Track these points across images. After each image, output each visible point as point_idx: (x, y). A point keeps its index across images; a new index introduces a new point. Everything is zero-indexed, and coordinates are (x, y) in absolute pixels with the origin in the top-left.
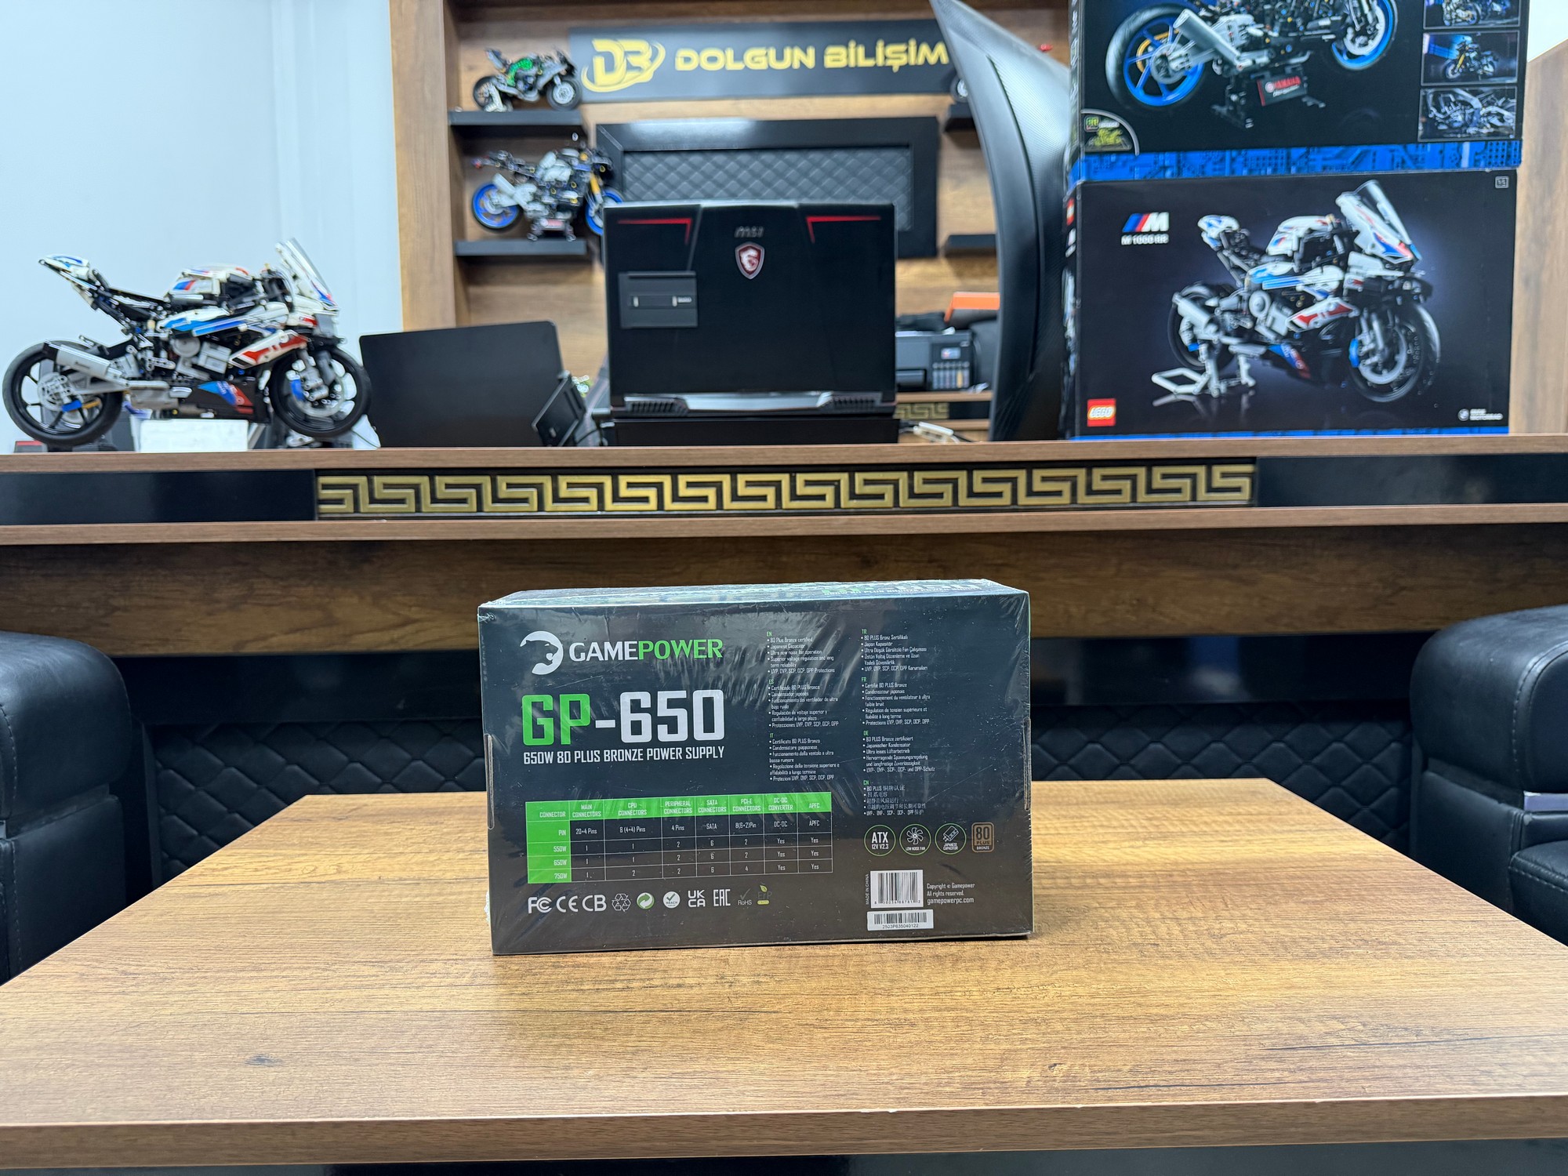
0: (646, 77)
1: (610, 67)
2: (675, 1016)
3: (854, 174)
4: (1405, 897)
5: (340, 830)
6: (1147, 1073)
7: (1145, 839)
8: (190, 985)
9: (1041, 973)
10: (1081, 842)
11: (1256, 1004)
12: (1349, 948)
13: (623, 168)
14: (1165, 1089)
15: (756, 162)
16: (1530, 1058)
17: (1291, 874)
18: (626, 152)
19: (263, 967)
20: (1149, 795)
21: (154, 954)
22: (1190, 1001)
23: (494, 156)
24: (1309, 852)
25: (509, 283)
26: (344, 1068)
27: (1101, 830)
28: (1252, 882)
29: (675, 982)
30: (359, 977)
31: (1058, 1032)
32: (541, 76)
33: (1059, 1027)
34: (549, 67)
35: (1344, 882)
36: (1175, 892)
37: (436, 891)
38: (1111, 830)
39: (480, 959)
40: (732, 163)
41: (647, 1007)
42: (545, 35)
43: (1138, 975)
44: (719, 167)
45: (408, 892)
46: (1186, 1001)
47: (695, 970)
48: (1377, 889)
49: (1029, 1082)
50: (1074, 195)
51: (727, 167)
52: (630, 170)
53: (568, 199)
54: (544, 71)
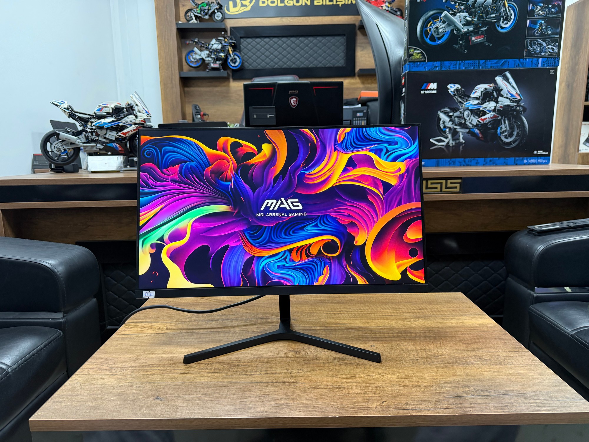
0: (248, 9)
1: (235, 5)
2: (275, 384)
3: (325, 45)
4: (496, 342)
5: (164, 312)
6: (410, 405)
7: (419, 318)
8: (132, 372)
9: (382, 370)
10: (398, 319)
11: (444, 381)
12: (475, 361)
13: (240, 44)
14: (414, 410)
15: (289, 41)
16: (520, 401)
17: (463, 332)
18: (241, 38)
19: (151, 365)
20: (422, 299)
21: (118, 361)
22: (425, 380)
23: (194, 40)
24: (470, 324)
25: (199, 86)
26: (182, 401)
27: (405, 314)
28: (450, 336)
29: (274, 372)
30: (181, 369)
31: (386, 391)
32: (210, 9)
33: (386, 389)
34: (212, 6)
35: (478, 336)
36: (426, 339)
37: (198, 337)
38: (408, 314)
39: (216, 363)
40: (280, 41)
41: (267, 381)
43: (411, 371)
44: (276, 43)
45: (189, 337)
46: (424, 380)
47: (280, 367)
48: (489, 339)
49: (376, 407)
50: (404, 75)
51: (278, 43)
52: (243, 44)
53: (221, 56)
54: (210, 7)
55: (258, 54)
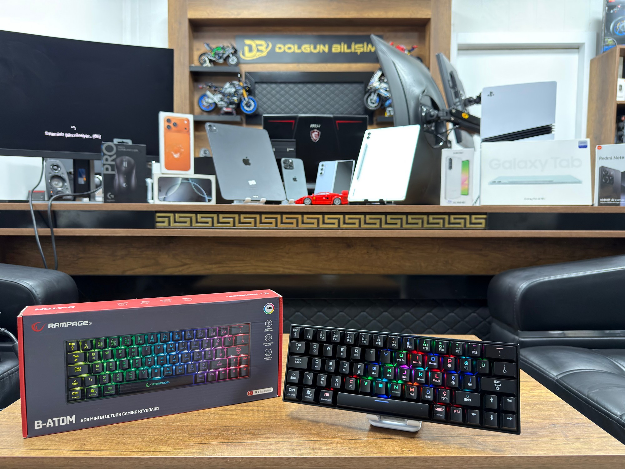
0: (264, 54)
1: (251, 50)
3: (342, 93)
13: (254, 88)
15: (305, 87)
18: (256, 83)
23: (207, 84)
32: (225, 53)
34: (228, 51)
40: (296, 88)
42: (226, 38)
44: (291, 89)
52: (258, 89)
53: (234, 100)
54: (226, 51)
55: (274, 99)
